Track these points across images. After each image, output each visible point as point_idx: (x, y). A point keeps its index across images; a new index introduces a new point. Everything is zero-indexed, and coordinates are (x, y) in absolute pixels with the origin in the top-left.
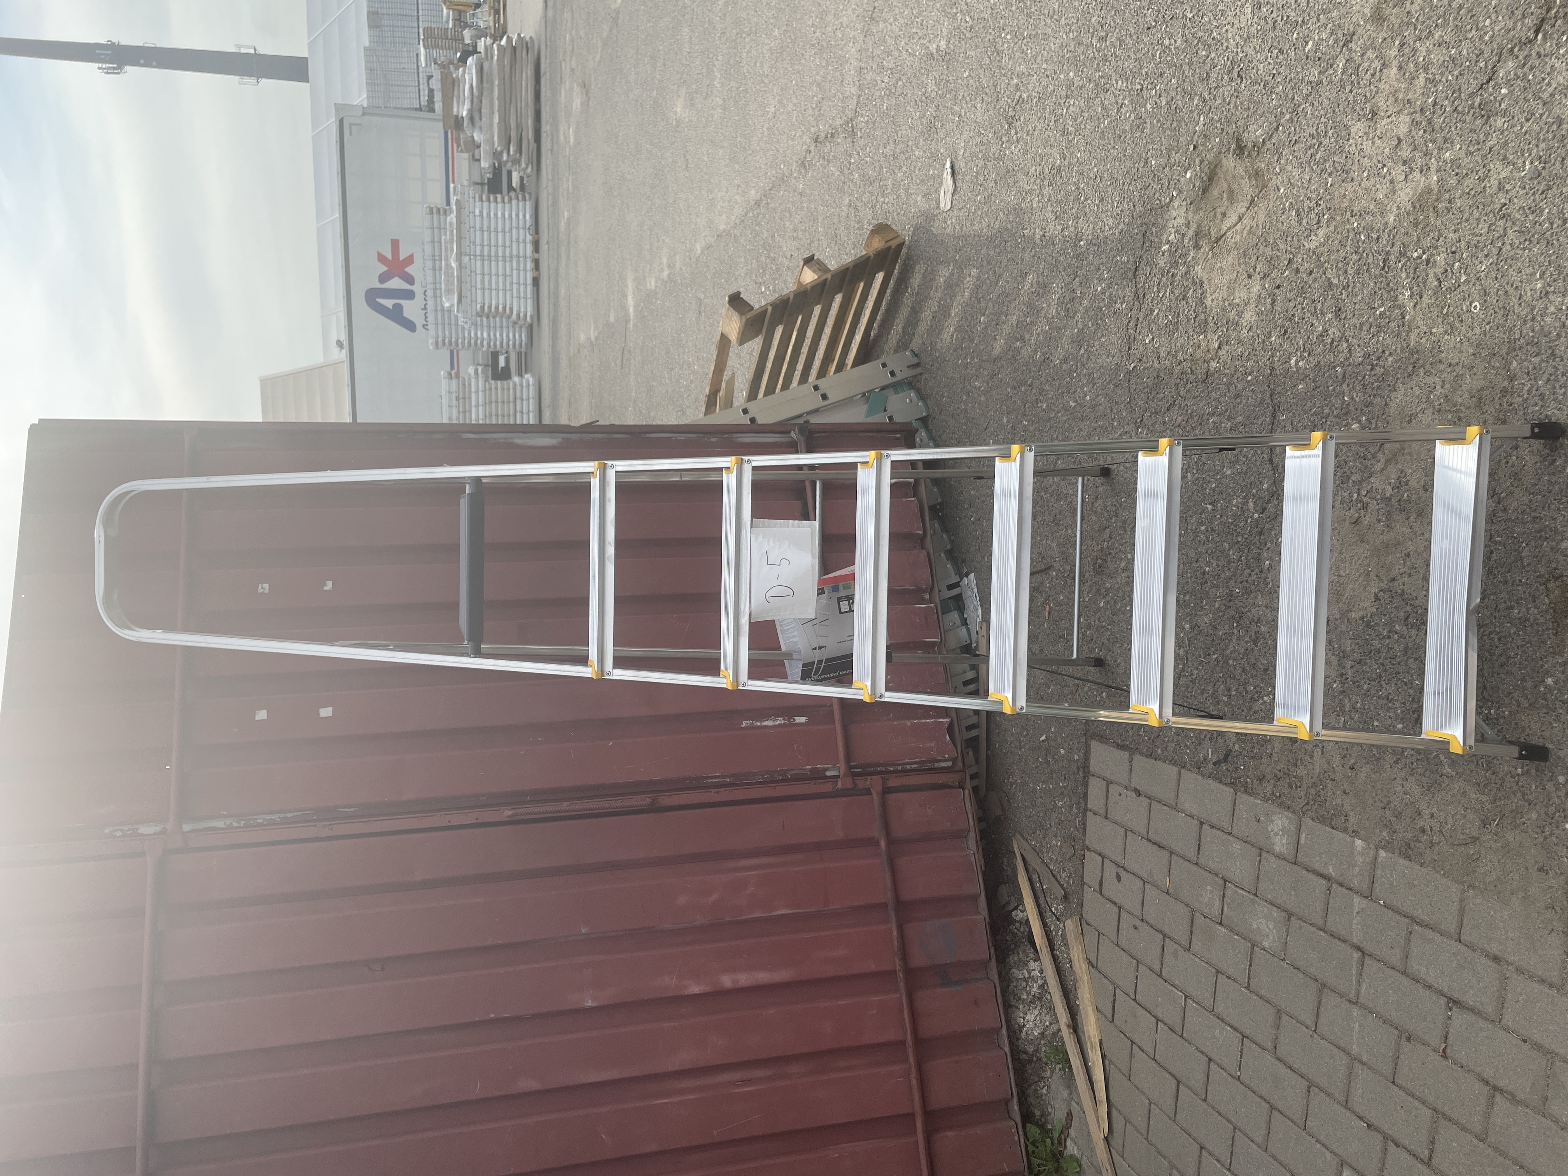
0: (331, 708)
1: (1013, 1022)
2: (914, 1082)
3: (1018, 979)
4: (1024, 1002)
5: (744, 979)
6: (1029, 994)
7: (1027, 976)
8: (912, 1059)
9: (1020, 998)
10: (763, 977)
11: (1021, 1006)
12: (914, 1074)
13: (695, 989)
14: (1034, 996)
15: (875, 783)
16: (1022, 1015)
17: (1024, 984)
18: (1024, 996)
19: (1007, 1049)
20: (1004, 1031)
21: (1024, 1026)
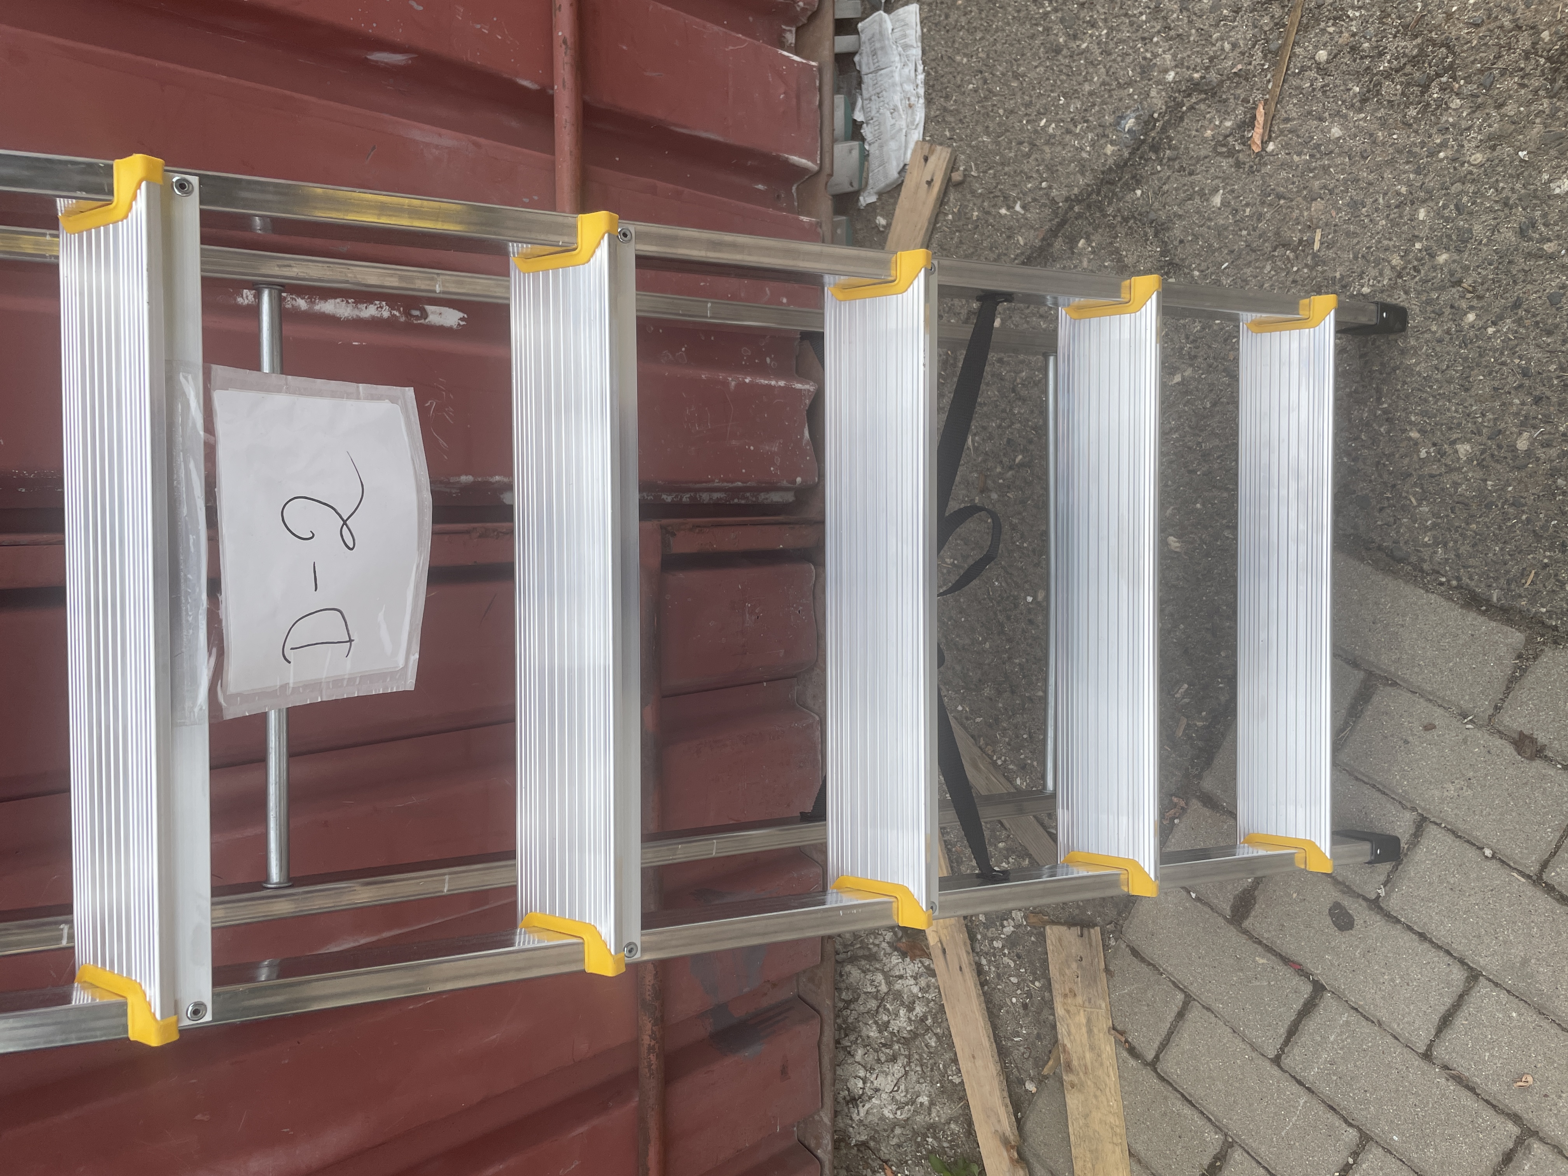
6: (885, 1029)
7: (884, 988)
16: (862, 1073)
17: (873, 1004)
18: (873, 1033)
20: (826, 1117)
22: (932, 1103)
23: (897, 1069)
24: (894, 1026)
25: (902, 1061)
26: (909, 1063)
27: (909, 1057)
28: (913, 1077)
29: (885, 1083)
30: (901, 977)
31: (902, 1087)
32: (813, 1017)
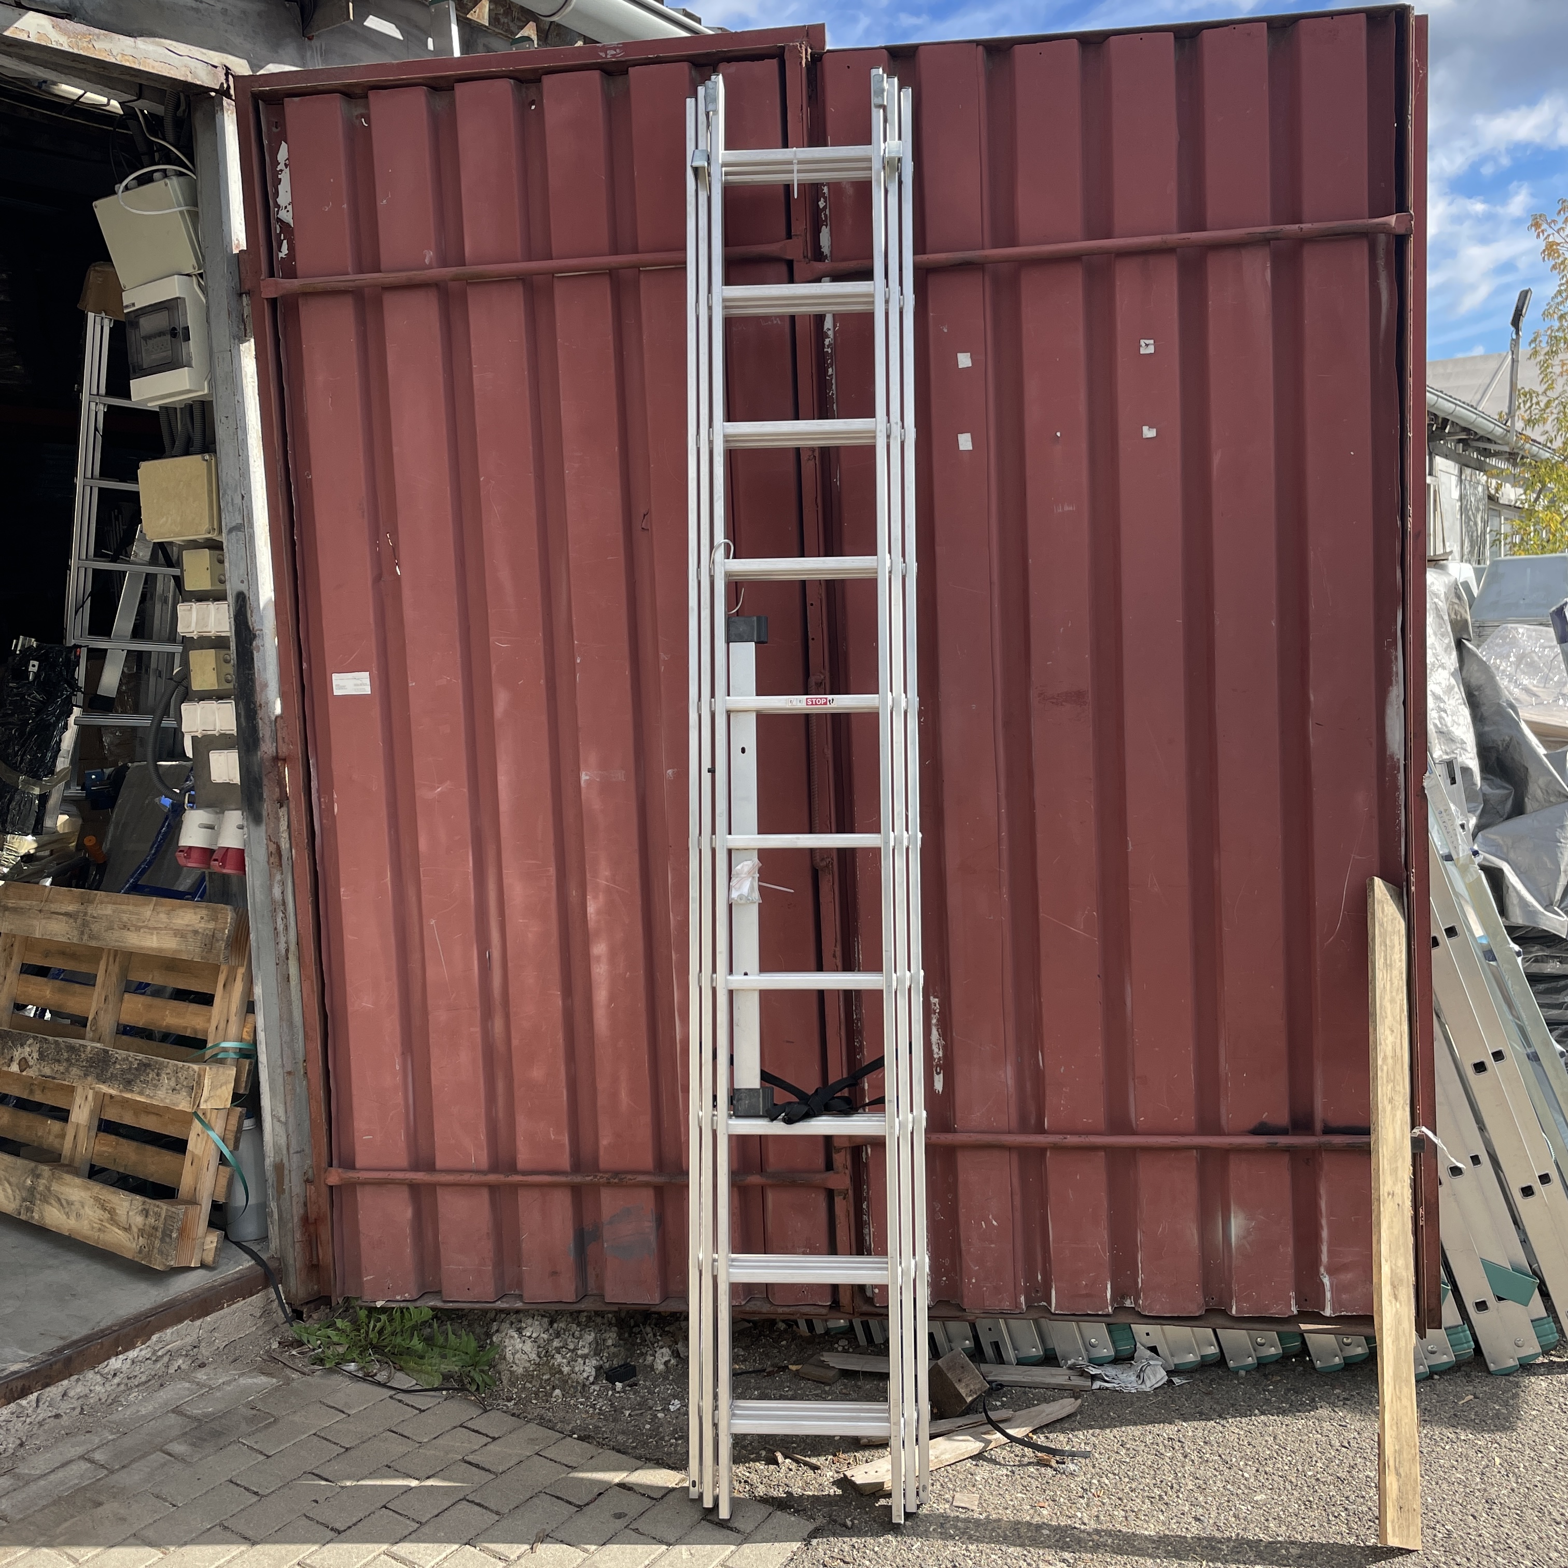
0: (971, 448)
1: (530, 1321)
2: (466, 1177)
3: (580, 1337)
4: (550, 1341)
5: (600, 971)
6: (558, 1350)
7: (579, 1352)
8: (492, 1178)
9: (558, 1335)
10: (601, 996)
11: (545, 1336)
12: (475, 1178)
13: (591, 909)
14: (553, 1357)
15: (841, 1180)
16: (534, 1335)
17: (571, 1347)
18: (556, 1343)
19: (500, 1305)
20: (519, 1305)
21: (520, 1334)
22: (512, 1372)
23: (533, 1356)
24: (558, 1356)
25: (538, 1360)
26: (535, 1364)
27: (539, 1364)
28: (528, 1365)
29: (528, 1346)
30: (584, 1363)
31: (523, 1356)
32: (577, 1297)
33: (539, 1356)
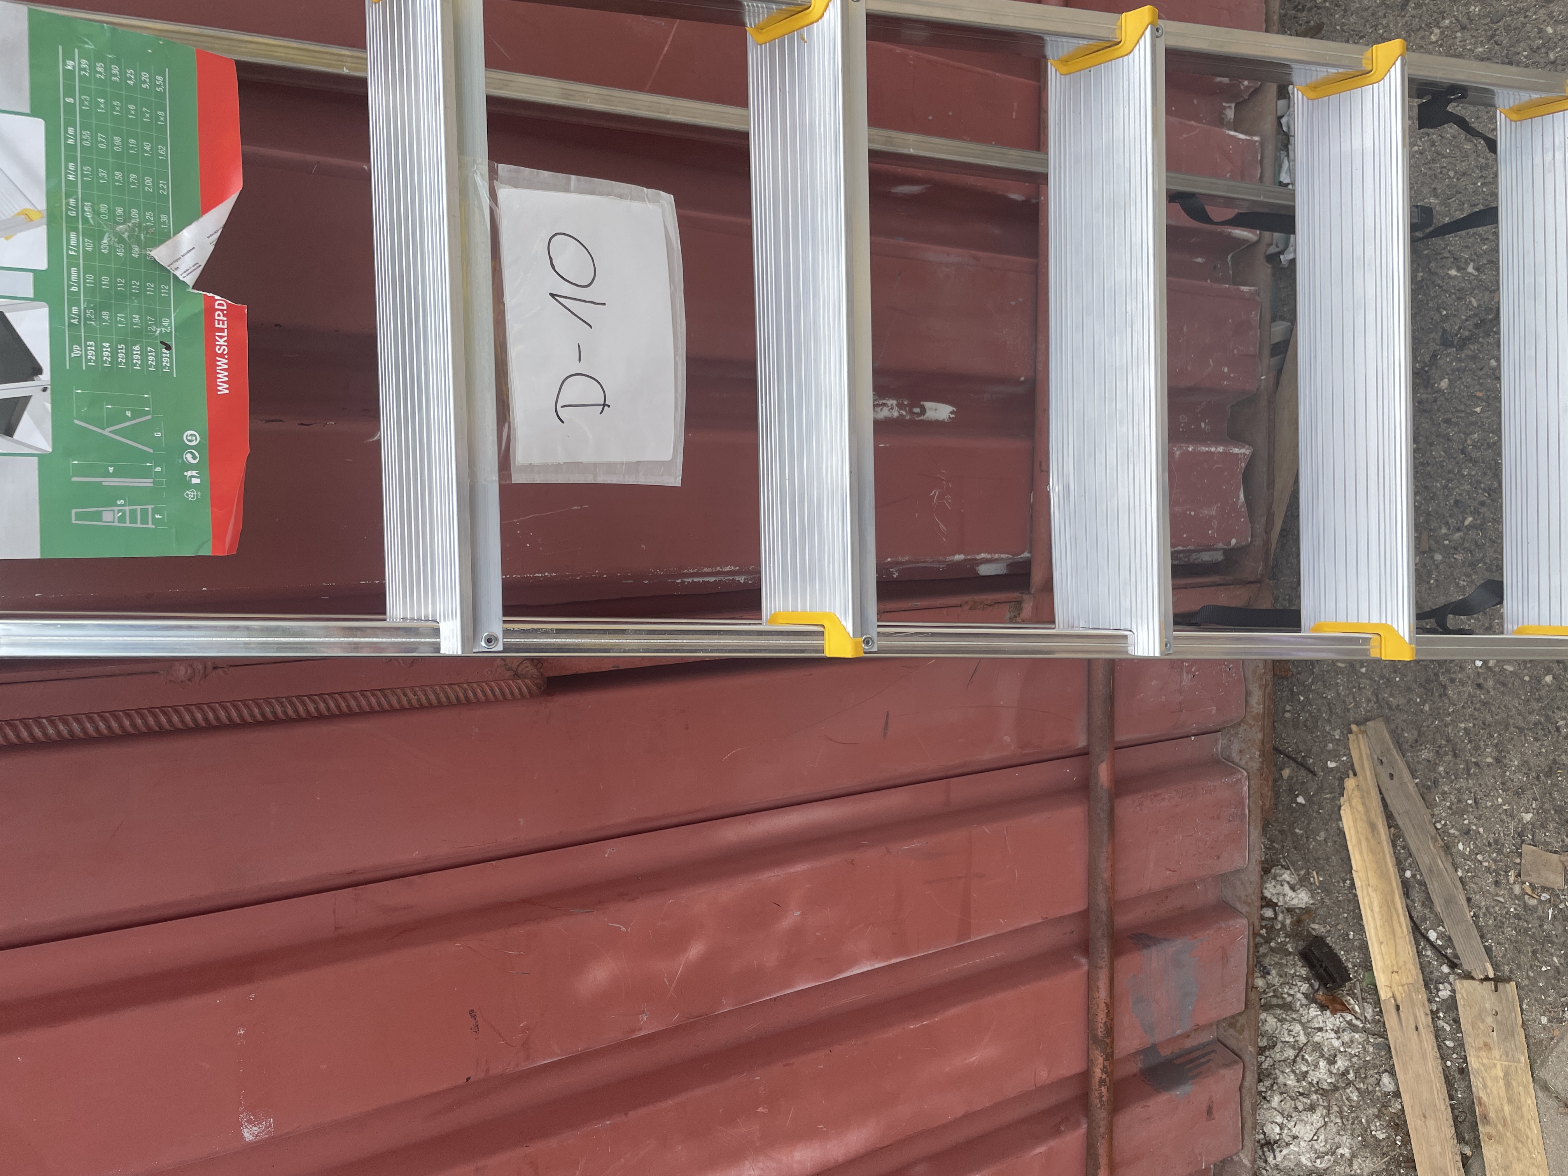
1: (1255, 1128)
3: (1271, 1037)
9: (1271, 1077)
11: (1279, 1100)
17: (1290, 1053)
21: (1277, 1143)
28: (1333, 1128)
32: (1236, 1062)
33: (1312, 1108)
